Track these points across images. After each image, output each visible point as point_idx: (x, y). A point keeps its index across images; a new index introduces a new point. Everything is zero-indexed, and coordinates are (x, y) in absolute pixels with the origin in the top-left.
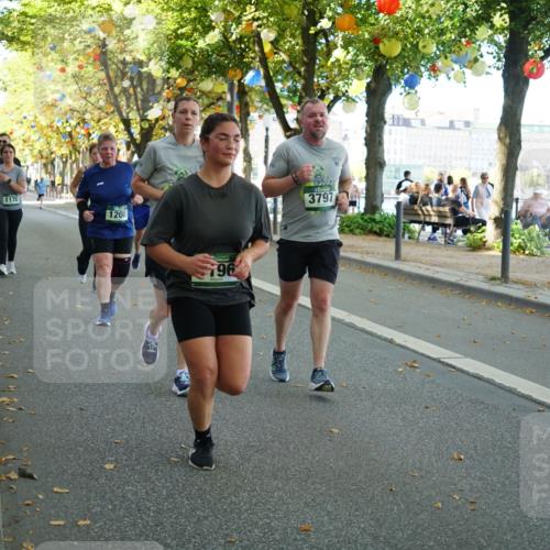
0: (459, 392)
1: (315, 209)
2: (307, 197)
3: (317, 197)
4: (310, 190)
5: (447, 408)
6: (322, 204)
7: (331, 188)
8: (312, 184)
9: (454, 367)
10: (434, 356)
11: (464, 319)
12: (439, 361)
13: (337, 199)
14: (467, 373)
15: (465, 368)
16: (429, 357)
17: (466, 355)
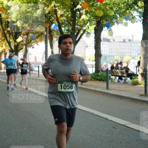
0: (132, 137)
5: (128, 143)
9: (130, 128)
10: (123, 124)
11: (132, 110)
12: (124, 125)
14: (135, 130)
15: (134, 128)
16: (121, 124)
17: (134, 123)
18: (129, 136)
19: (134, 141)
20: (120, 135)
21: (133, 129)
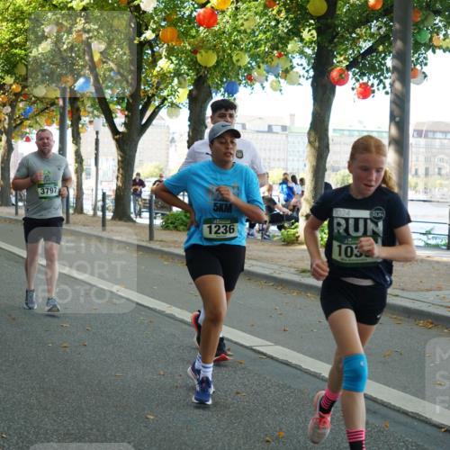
0: (268, 378)
1: (45, 198)
2: (40, 190)
3: (46, 191)
4: (41, 186)
5: (256, 393)
6: (49, 194)
7: (56, 184)
8: (43, 182)
9: (265, 355)
10: (247, 345)
11: (276, 309)
12: (251, 349)
13: (60, 191)
14: (276, 360)
15: (275, 356)
16: (242, 346)
17: (277, 343)
18: (259, 376)
19: (272, 390)
20: (238, 372)
21: (272, 358)
